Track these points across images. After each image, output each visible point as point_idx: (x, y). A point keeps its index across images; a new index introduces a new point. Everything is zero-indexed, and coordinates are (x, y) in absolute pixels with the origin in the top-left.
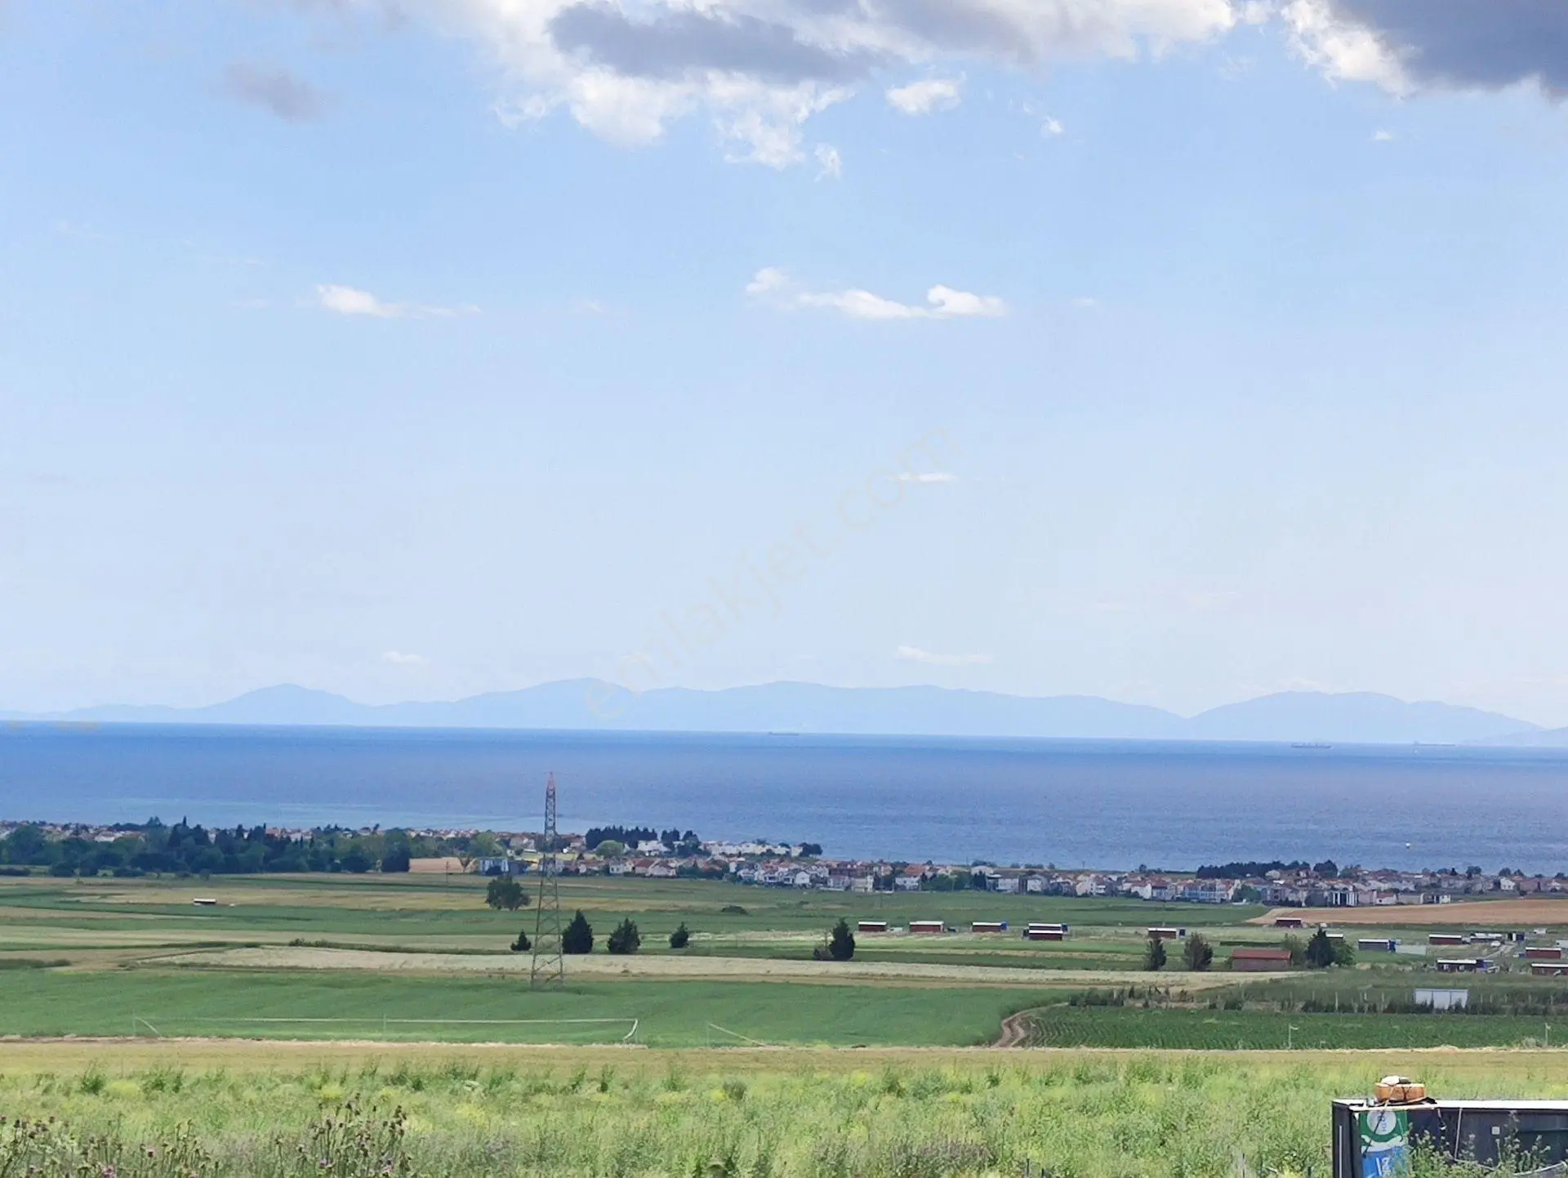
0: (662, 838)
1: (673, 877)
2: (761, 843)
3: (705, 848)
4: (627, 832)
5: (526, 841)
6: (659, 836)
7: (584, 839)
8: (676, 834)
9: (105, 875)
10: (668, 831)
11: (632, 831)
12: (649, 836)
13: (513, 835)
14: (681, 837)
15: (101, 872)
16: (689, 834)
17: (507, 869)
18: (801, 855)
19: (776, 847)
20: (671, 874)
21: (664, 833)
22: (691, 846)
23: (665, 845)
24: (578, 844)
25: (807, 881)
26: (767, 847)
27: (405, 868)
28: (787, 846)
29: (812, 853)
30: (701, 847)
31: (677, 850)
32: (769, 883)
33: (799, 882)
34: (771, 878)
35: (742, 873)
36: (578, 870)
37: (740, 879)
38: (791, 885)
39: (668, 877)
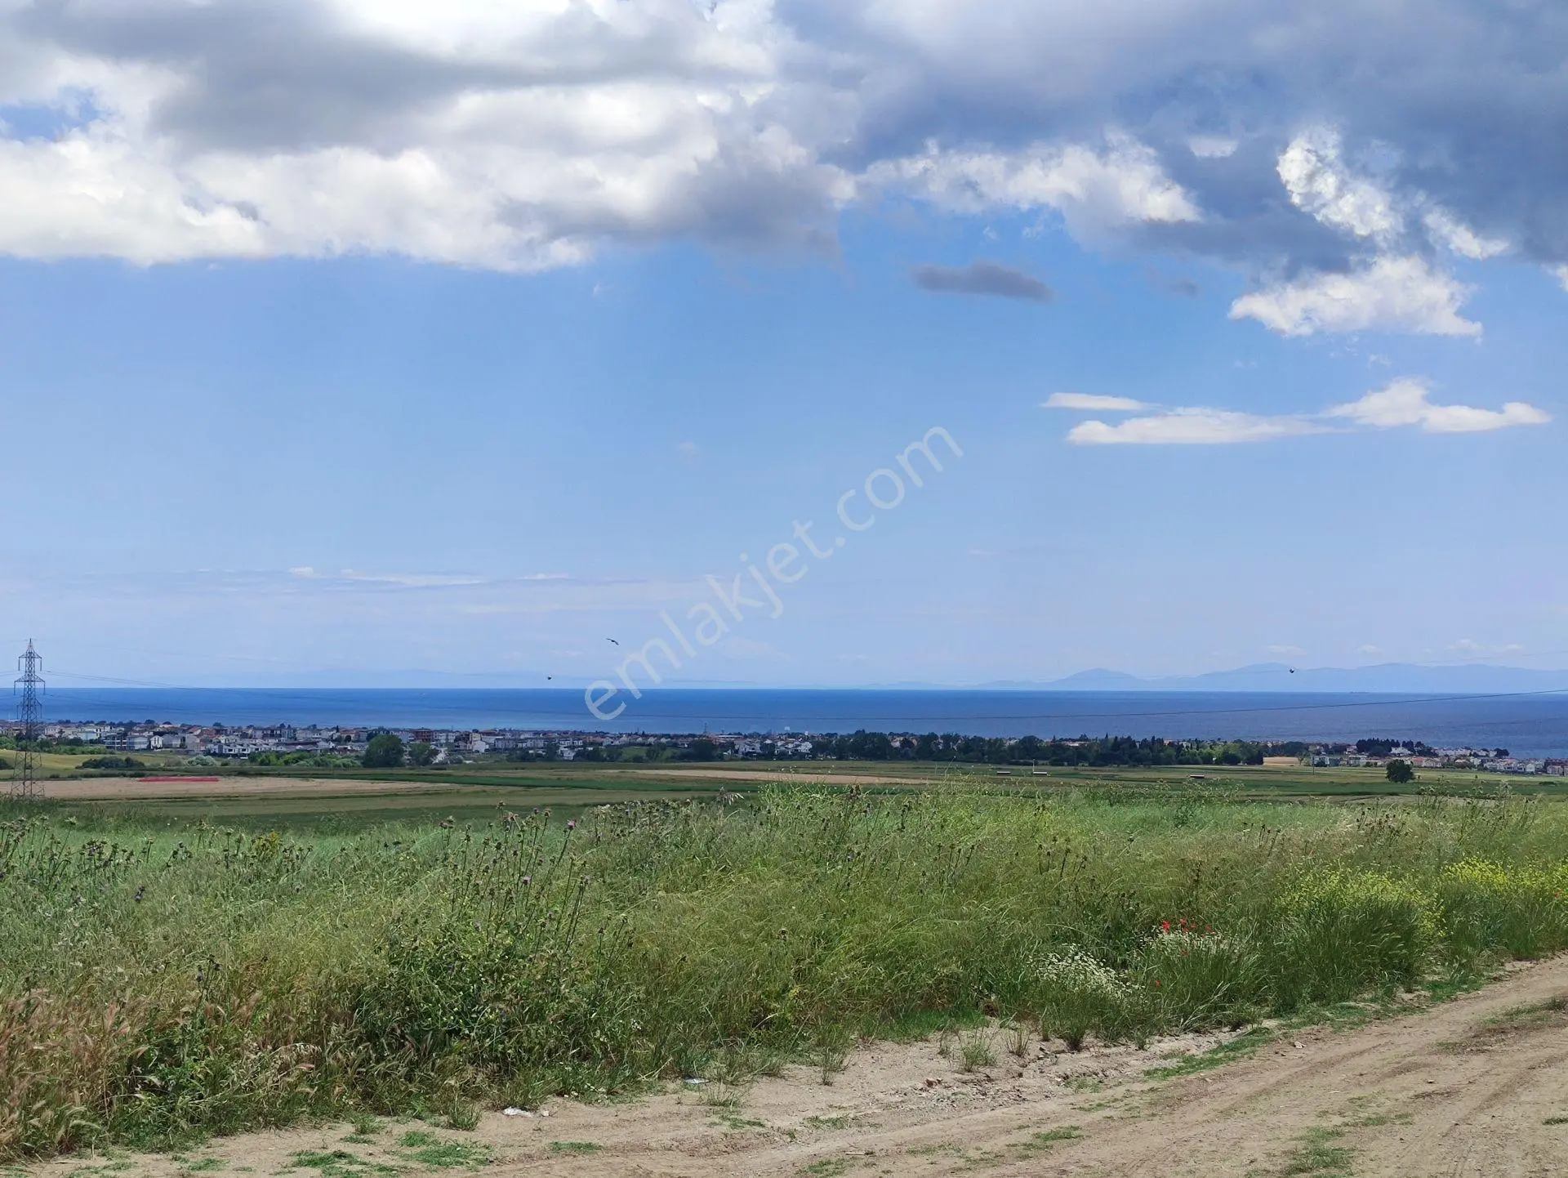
0: (1403, 746)
1: (1440, 767)
6: (1401, 745)
7: (1354, 747)
9: (1083, 765)
12: (1396, 745)
13: (1307, 744)
14: (1415, 746)
15: (1081, 764)
19: (1479, 751)
22: (1427, 750)
23: (1409, 750)
24: (1350, 750)
25: (1533, 770)
26: (1474, 751)
27: (1261, 762)
30: (1434, 751)
31: (1417, 753)
33: (1528, 770)
34: (1508, 768)
35: (1486, 765)
36: (1376, 764)
37: (1486, 769)
38: (1523, 773)
39: (1437, 767)
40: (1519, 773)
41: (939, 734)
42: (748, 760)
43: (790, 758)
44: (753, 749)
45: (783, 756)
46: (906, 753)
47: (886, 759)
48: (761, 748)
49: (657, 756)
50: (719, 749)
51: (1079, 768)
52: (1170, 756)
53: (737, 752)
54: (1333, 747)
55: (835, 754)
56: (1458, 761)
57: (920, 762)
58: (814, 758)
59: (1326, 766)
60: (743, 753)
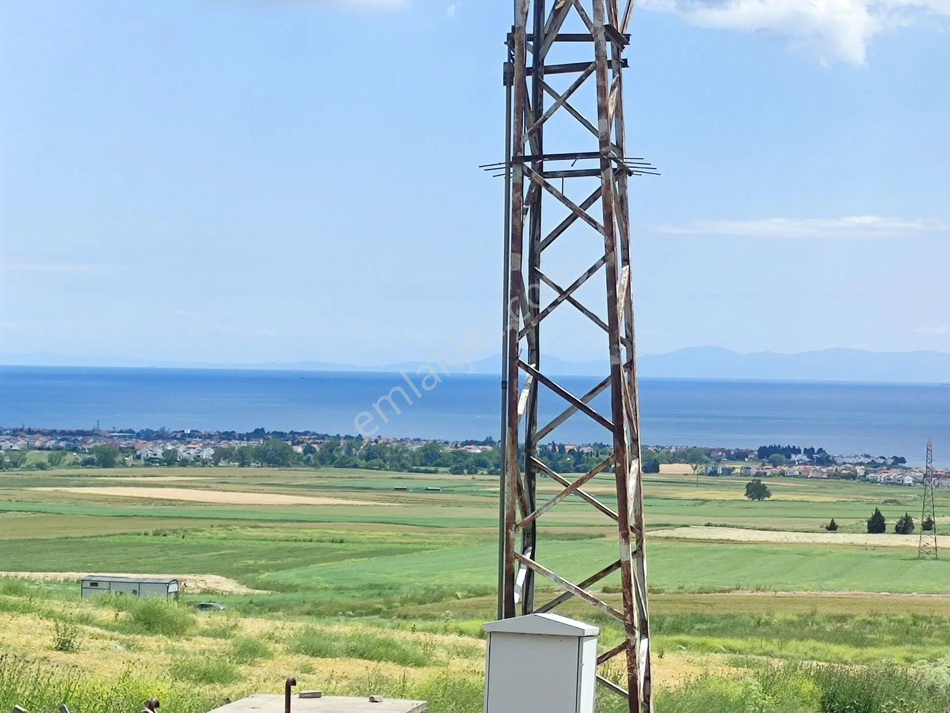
0: (804, 453)
1: (825, 478)
2: (867, 456)
3: (833, 459)
4: (783, 448)
5: (720, 453)
6: (802, 452)
7: (756, 453)
8: (812, 449)
9: (482, 474)
10: (808, 448)
11: (786, 448)
12: (797, 451)
13: (711, 450)
14: (816, 452)
15: (480, 472)
16: (820, 450)
17: (721, 472)
18: (893, 464)
19: (877, 459)
20: (824, 477)
21: (806, 449)
22: (824, 458)
23: (808, 457)
24: (753, 456)
25: (911, 482)
26: (872, 459)
27: (657, 470)
28: (884, 458)
29: (900, 463)
30: (830, 458)
31: (815, 461)
32: (888, 483)
33: (906, 482)
34: (888, 480)
35: (869, 476)
36: (765, 473)
37: (868, 480)
38: (901, 484)
39: (822, 478)
40: (897, 484)
41: (342, 435)
42: (151, 466)
43: (193, 464)
44: (155, 455)
45: (184, 463)
46: (309, 459)
47: (288, 466)
48: (163, 454)
49: (59, 462)
50: (120, 454)
51: (477, 477)
52: (568, 464)
53: (139, 457)
54: (735, 453)
55: (237, 460)
56: (843, 472)
57: (323, 468)
58: (216, 464)
59: (718, 475)
60: (145, 459)
